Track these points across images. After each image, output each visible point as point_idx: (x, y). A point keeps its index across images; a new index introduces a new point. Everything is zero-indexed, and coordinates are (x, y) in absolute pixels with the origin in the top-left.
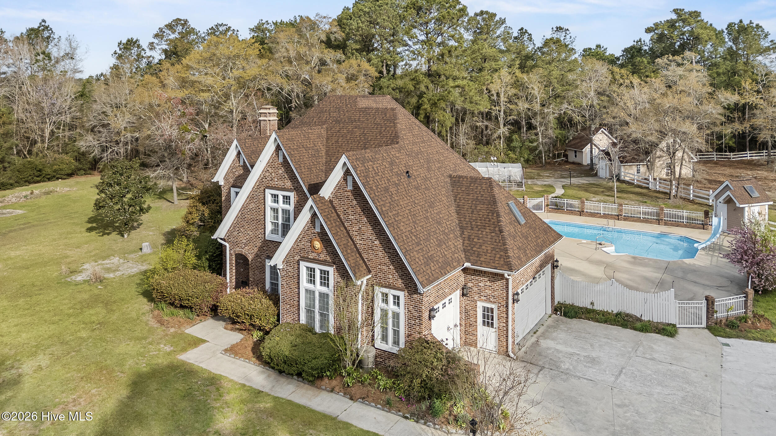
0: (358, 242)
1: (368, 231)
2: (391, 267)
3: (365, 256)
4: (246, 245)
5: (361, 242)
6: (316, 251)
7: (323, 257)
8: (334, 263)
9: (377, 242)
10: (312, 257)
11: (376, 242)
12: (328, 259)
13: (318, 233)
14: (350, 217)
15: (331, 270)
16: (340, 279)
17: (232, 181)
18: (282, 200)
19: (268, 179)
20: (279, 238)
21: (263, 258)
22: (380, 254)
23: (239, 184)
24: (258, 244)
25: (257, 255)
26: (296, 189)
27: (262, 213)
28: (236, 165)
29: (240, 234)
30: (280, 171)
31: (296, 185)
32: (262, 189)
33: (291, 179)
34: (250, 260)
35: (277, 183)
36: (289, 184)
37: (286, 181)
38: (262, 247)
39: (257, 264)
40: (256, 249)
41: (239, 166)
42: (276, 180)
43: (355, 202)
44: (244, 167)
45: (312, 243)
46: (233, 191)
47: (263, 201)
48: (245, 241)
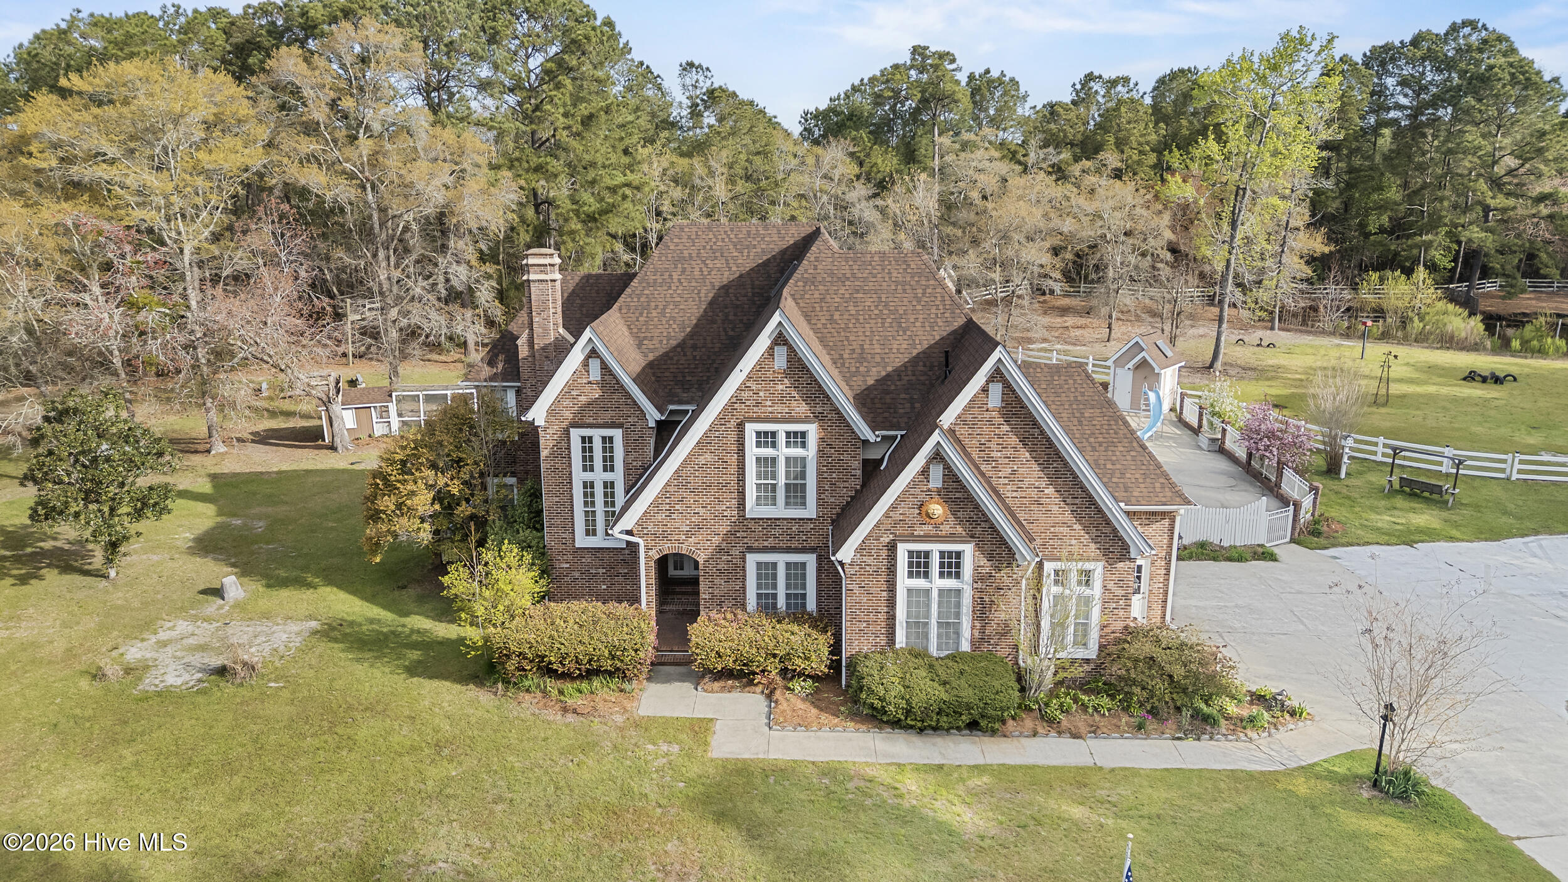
1: (1031, 473)
2: (1077, 527)
3: (1021, 516)
4: (688, 534)
5: (1015, 494)
6: (932, 521)
7: (946, 529)
8: (972, 537)
9: (1050, 491)
10: (922, 533)
11: (1046, 491)
12: (959, 529)
13: (939, 491)
14: (993, 454)
15: (968, 550)
16: (983, 561)
17: (568, 415)
18: (784, 440)
19: (748, 403)
20: (780, 511)
21: (735, 552)
22: (1055, 508)
23: (591, 420)
24: (723, 529)
25: (720, 550)
26: (819, 417)
27: (733, 469)
28: (579, 381)
29: (673, 516)
30: (780, 387)
31: (819, 409)
32: (733, 423)
33: (807, 399)
34: (701, 561)
35: (770, 409)
36: (802, 408)
37: (794, 404)
38: (731, 533)
39: (719, 567)
40: (716, 540)
41: (590, 383)
42: (769, 403)
43: (1006, 428)
44: (603, 384)
45: (924, 509)
46: (576, 434)
47: (734, 448)
48: (686, 528)
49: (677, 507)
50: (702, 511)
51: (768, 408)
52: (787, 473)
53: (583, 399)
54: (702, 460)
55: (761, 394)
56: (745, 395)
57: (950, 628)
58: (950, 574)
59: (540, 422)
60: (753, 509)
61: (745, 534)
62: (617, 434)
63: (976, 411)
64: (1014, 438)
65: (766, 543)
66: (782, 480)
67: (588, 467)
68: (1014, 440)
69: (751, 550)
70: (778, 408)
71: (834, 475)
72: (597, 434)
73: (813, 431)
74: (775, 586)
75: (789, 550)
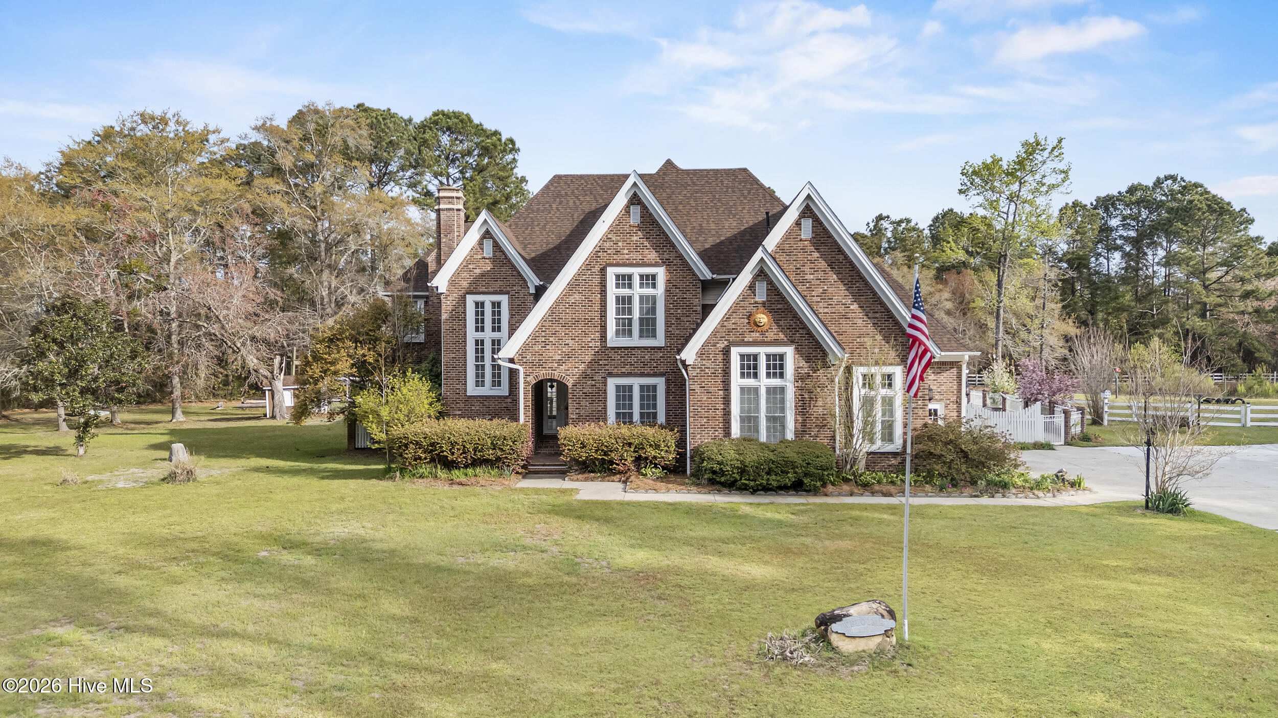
0: (821, 310)
1: (840, 293)
2: (879, 335)
4: (560, 362)
5: (826, 310)
6: (759, 329)
7: (771, 336)
8: (793, 342)
9: (855, 307)
10: (751, 340)
11: (852, 307)
12: (782, 336)
13: (763, 303)
14: (807, 277)
15: (789, 352)
16: (803, 363)
17: (465, 284)
18: (638, 282)
19: (609, 252)
20: (635, 341)
21: (598, 378)
22: (860, 321)
23: (484, 289)
24: (588, 358)
25: (585, 376)
26: (666, 263)
27: (597, 307)
28: (475, 256)
29: (548, 347)
30: (635, 238)
31: (667, 256)
32: (597, 269)
33: (656, 247)
34: (570, 385)
35: (627, 256)
36: (652, 256)
37: (646, 252)
38: (595, 361)
39: (585, 391)
40: (582, 367)
41: (484, 258)
42: (626, 251)
43: (816, 255)
44: (494, 260)
45: (752, 319)
46: (471, 300)
47: (598, 289)
48: (558, 357)
49: (551, 339)
50: (571, 342)
51: (625, 255)
52: (641, 309)
53: (478, 271)
54: (572, 300)
55: (620, 244)
56: (607, 245)
57: (776, 421)
58: (775, 375)
59: (442, 289)
60: (612, 339)
61: (606, 362)
62: (504, 299)
63: (792, 241)
64: (823, 263)
65: (623, 370)
66: (636, 315)
67: (480, 328)
68: (823, 264)
69: (611, 375)
70: (634, 255)
71: (679, 311)
72: (488, 299)
73: (661, 273)
74: (631, 407)
75: (642, 375)
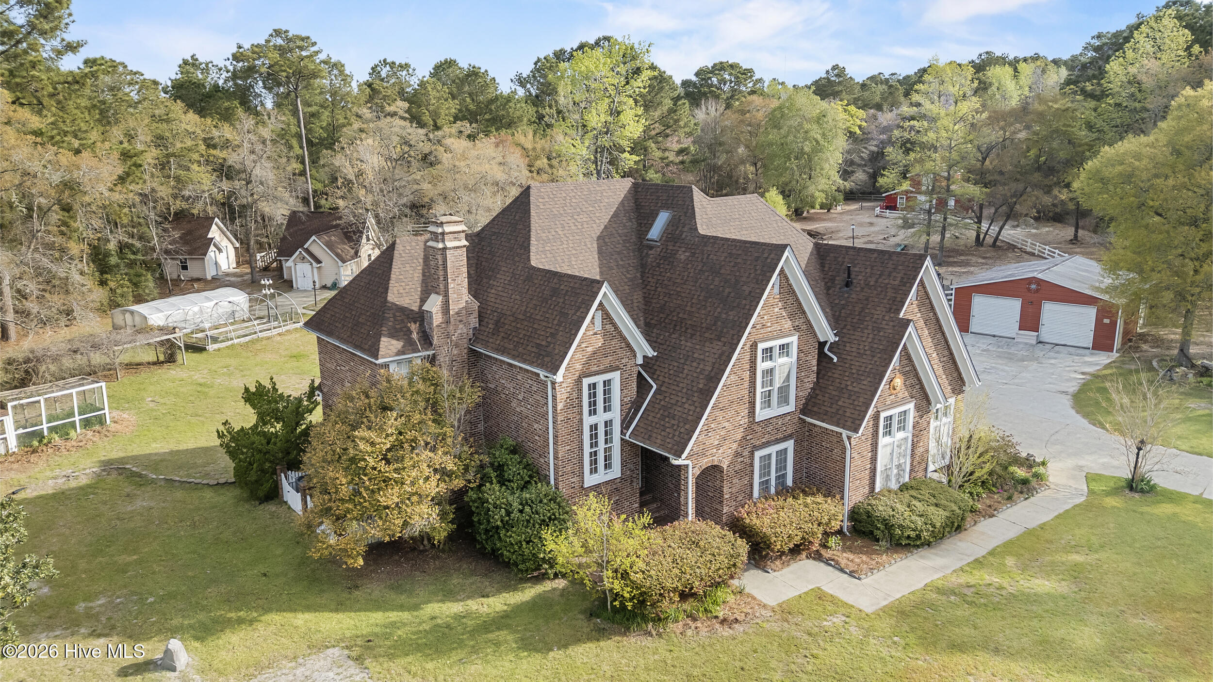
4: (718, 447)
6: (895, 392)
8: (912, 397)
12: (907, 394)
15: (910, 407)
16: (917, 414)
17: (578, 367)
18: (778, 351)
19: (758, 327)
20: (773, 411)
21: (746, 453)
23: (595, 368)
24: (739, 436)
25: (737, 454)
26: (797, 329)
27: (746, 385)
28: (588, 333)
29: (710, 434)
30: (776, 309)
31: (797, 324)
32: (748, 346)
33: (791, 316)
34: (725, 467)
35: (771, 329)
36: (788, 325)
37: (783, 321)
38: (744, 438)
39: (736, 469)
40: (735, 446)
42: (769, 324)
43: (919, 315)
44: (605, 334)
46: (586, 382)
47: (747, 366)
48: (717, 442)
49: (712, 426)
50: (726, 424)
51: (769, 328)
52: (779, 379)
53: (590, 349)
55: (766, 317)
57: (900, 468)
60: (761, 414)
61: (751, 437)
62: (615, 377)
64: (923, 322)
65: (764, 440)
66: (777, 386)
67: (593, 412)
69: (756, 448)
70: (775, 327)
71: (803, 374)
72: (599, 379)
73: (794, 340)
74: (769, 474)
75: (778, 441)
